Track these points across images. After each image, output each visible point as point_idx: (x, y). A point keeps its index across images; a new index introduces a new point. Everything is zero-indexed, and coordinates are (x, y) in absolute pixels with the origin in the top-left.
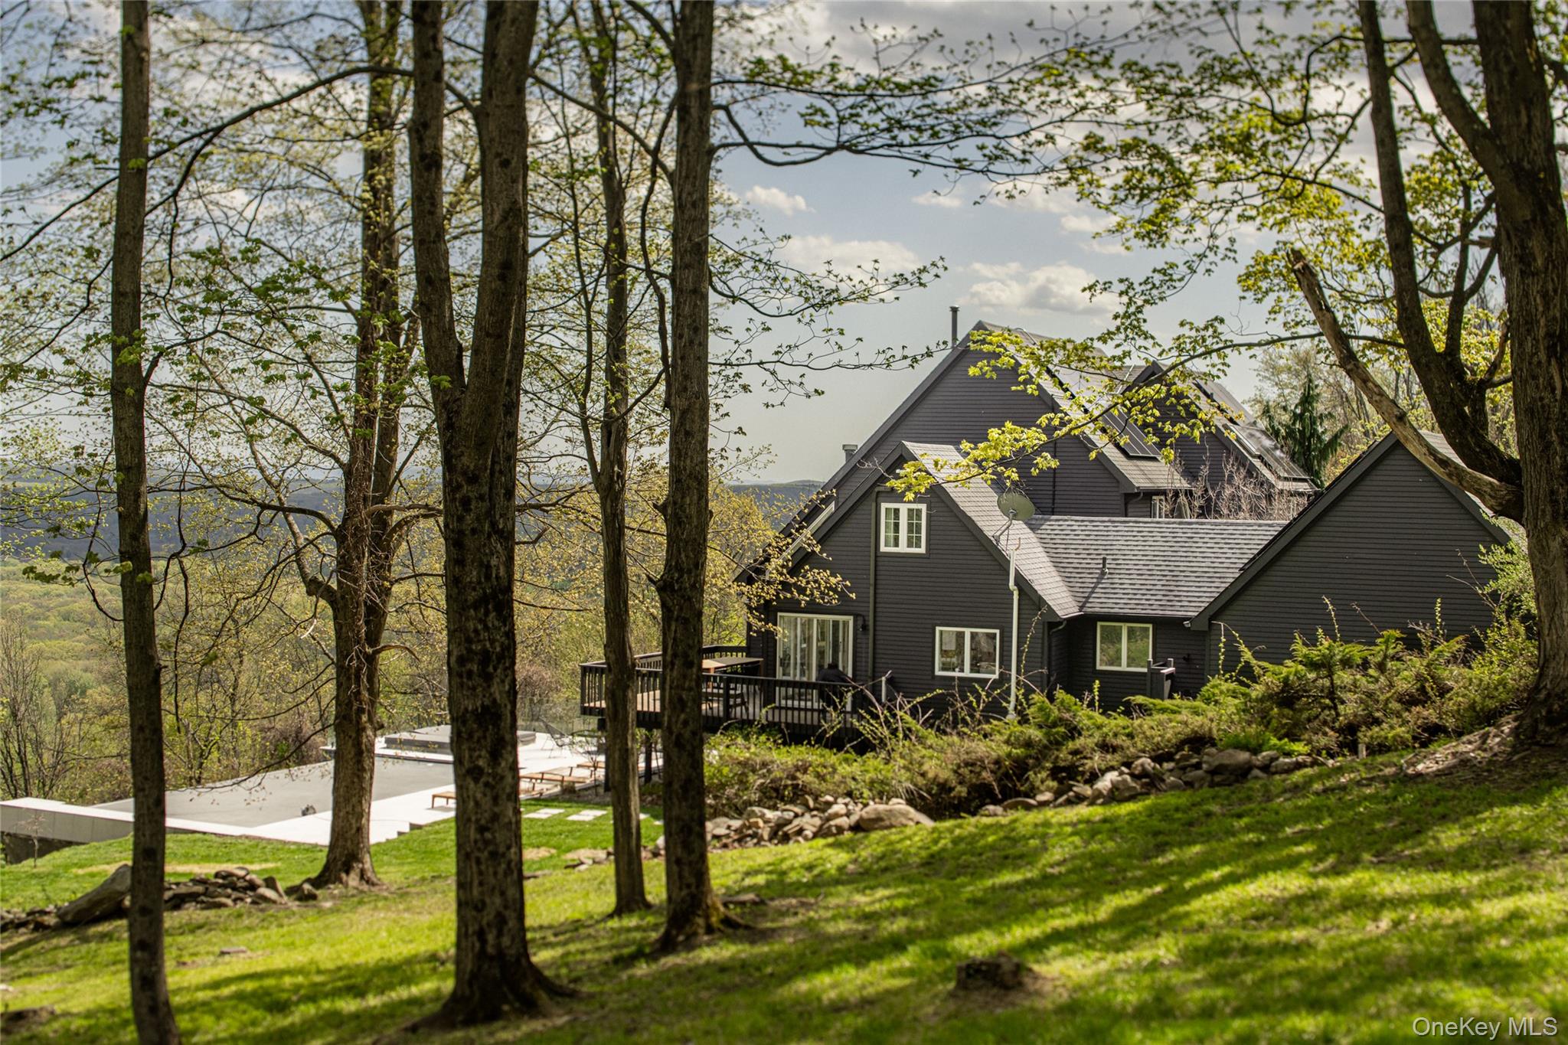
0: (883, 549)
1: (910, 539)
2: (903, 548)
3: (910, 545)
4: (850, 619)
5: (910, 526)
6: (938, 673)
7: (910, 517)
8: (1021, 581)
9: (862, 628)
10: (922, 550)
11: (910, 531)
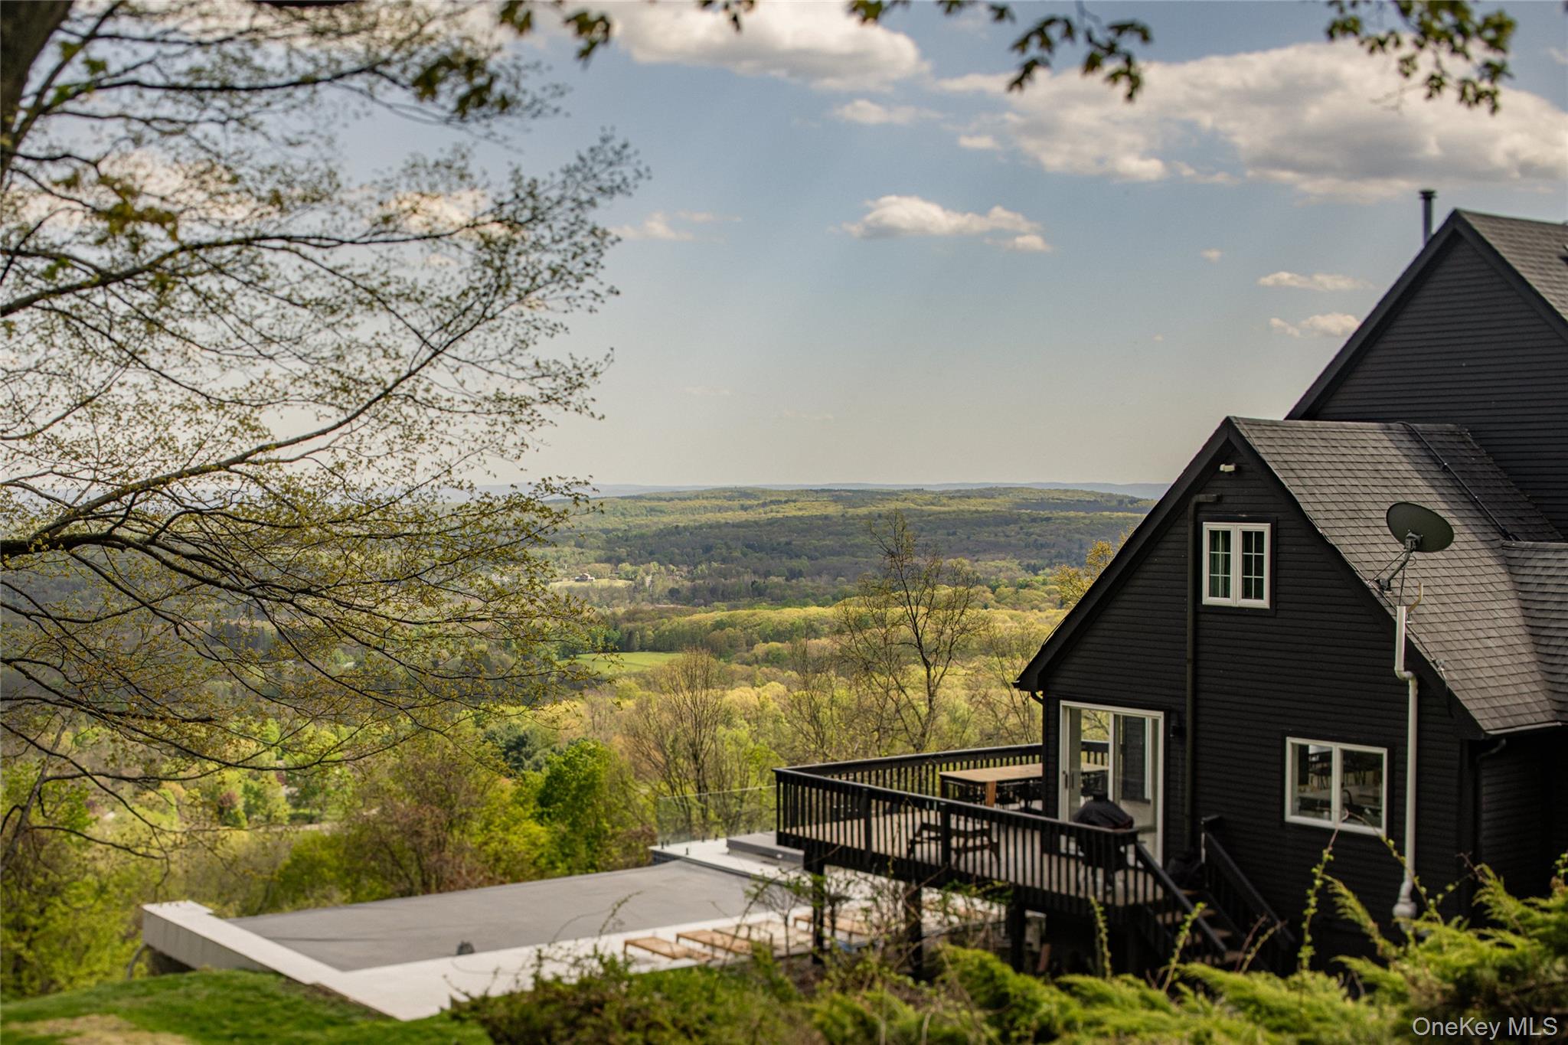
0: (1207, 600)
1: (1246, 583)
2: (1235, 599)
3: (1246, 594)
4: (1160, 715)
5: (1246, 560)
6: (1291, 818)
7: (1246, 547)
8: (1413, 657)
9: (1174, 733)
10: (1264, 603)
11: (1246, 569)
